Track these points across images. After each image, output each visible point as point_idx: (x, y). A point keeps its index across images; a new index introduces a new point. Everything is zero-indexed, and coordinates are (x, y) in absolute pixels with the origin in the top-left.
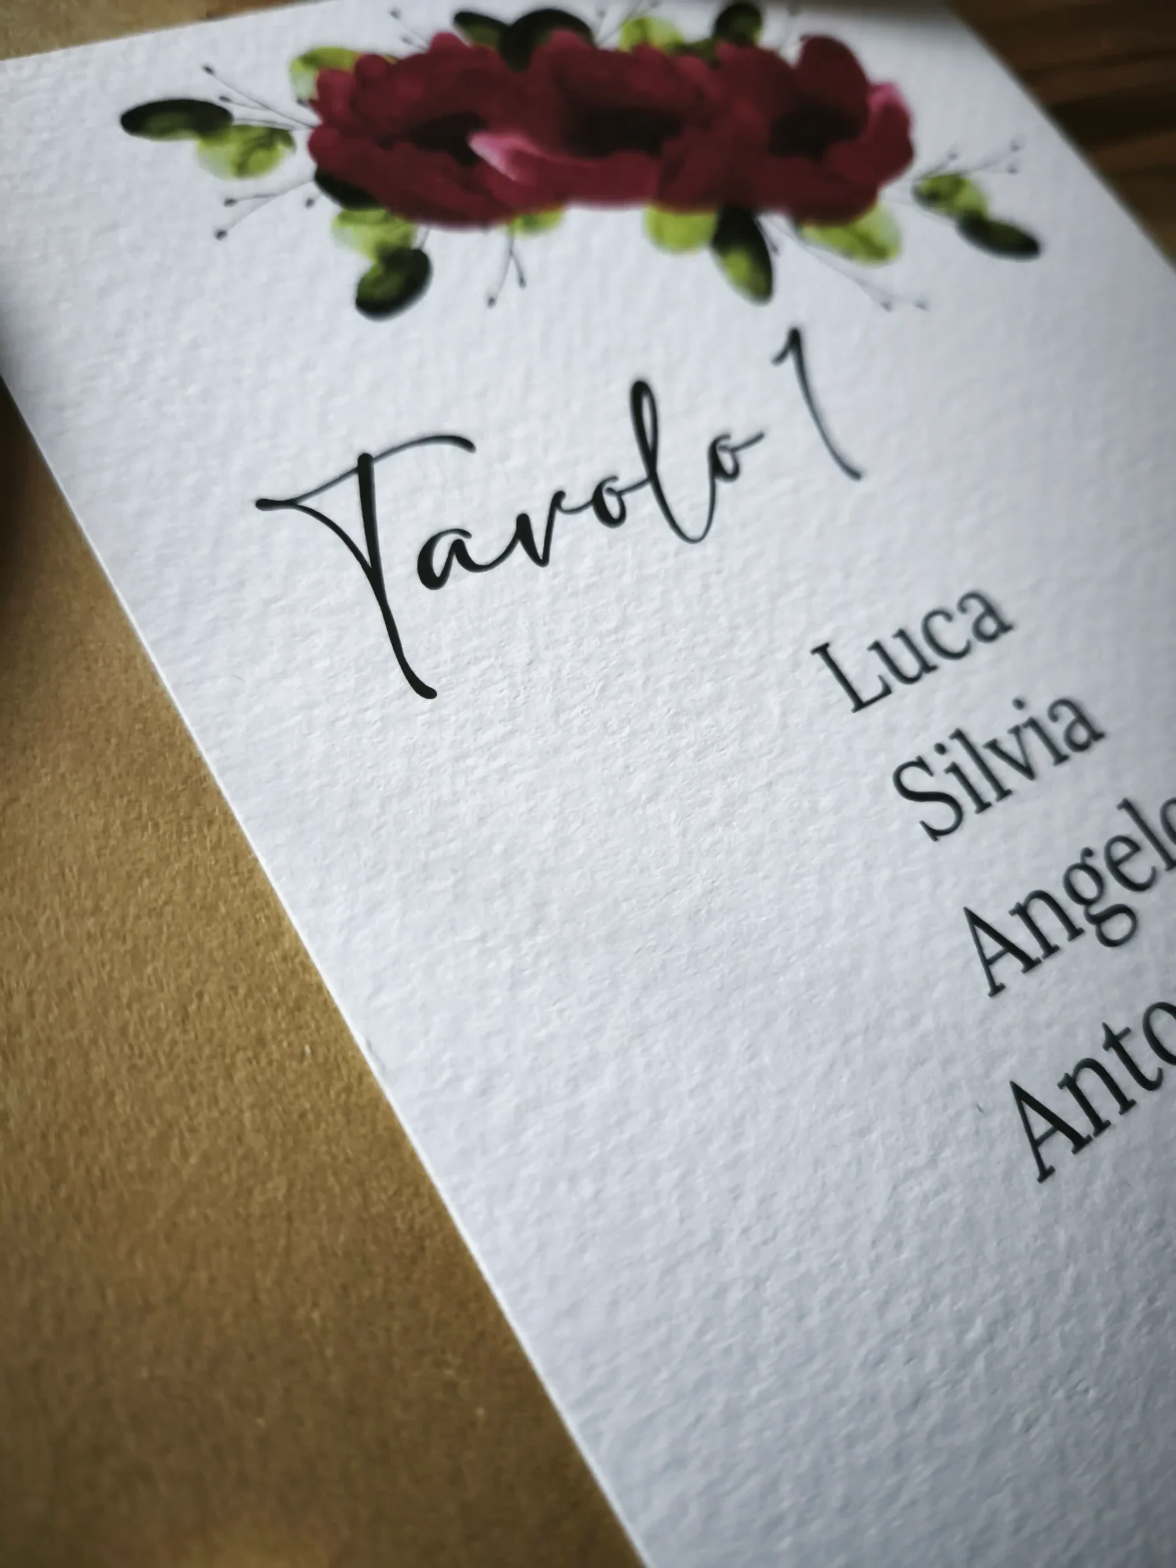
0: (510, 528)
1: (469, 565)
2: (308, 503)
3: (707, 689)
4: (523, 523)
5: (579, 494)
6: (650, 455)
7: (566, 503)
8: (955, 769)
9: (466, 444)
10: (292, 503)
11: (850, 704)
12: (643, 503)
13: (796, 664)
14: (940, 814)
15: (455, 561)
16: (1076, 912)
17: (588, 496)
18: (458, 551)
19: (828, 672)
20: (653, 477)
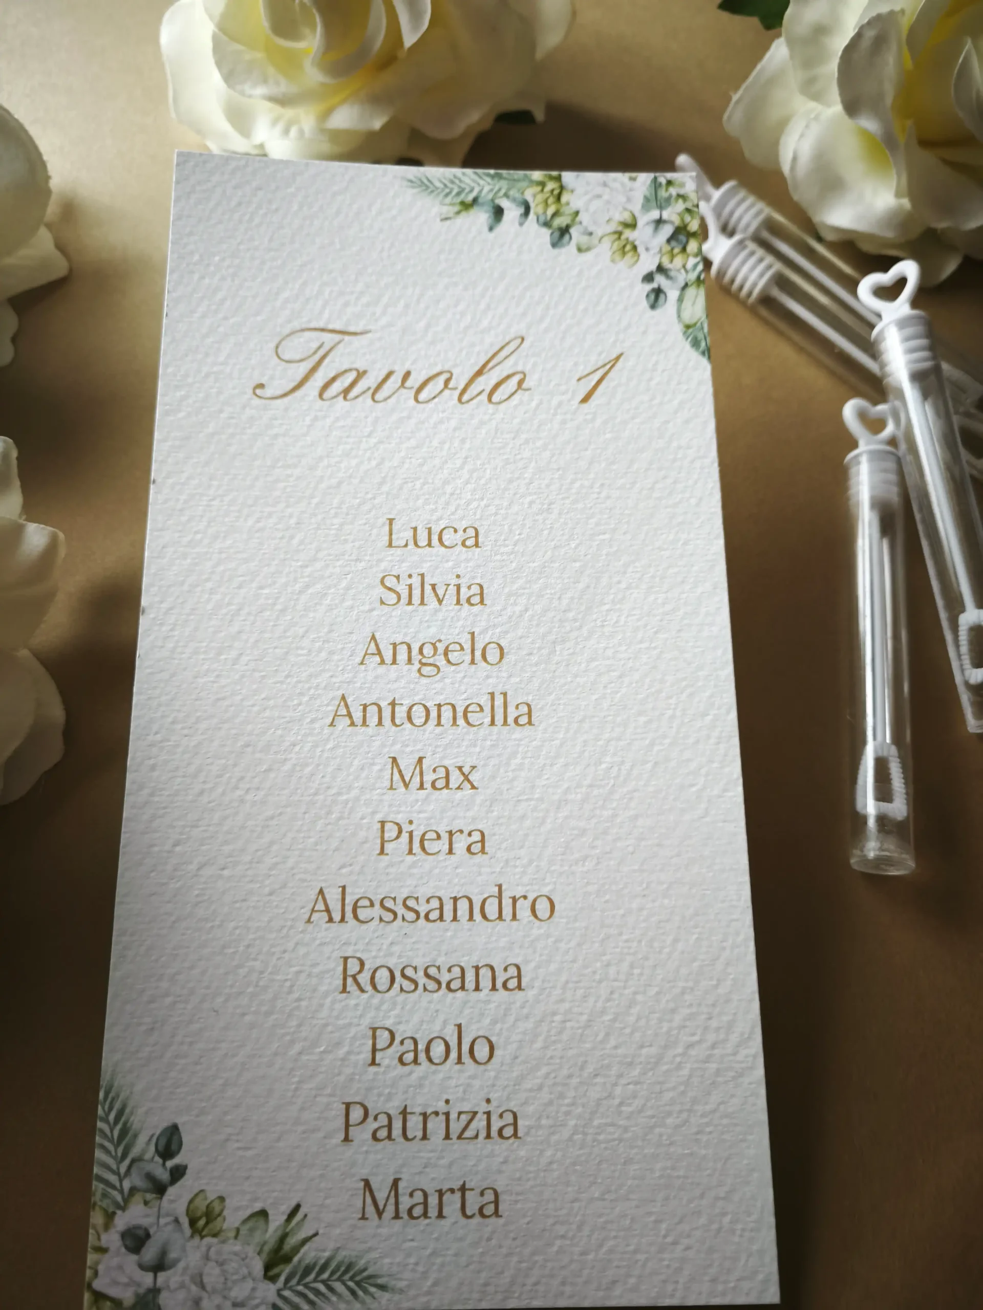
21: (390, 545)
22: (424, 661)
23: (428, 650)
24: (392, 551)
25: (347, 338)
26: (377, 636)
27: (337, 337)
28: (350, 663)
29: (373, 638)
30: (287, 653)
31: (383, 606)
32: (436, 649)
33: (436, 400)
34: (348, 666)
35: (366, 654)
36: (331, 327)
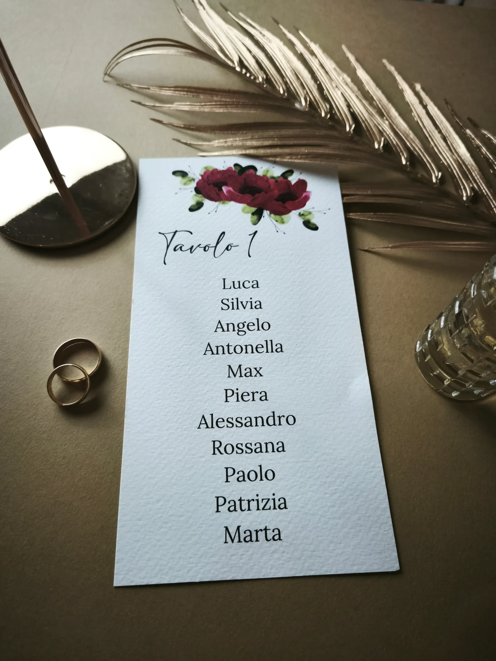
0: (190, 247)
1: (181, 250)
2: (165, 235)
3: (203, 278)
4: (192, 247)
5: (203, 245)
6: (218, 243)
7: (200, 246)
8: (233, 303)
9: (191, 233)
10: (163, 234)
11: (223, 288)
12: (212, 250)
13: (219, 279)
14: (226, 307)
15: (180, 249)
16: (236, 328)
17: (204, 246)
18: (181, 248)
19: (223, 282)
20: (216, 247)
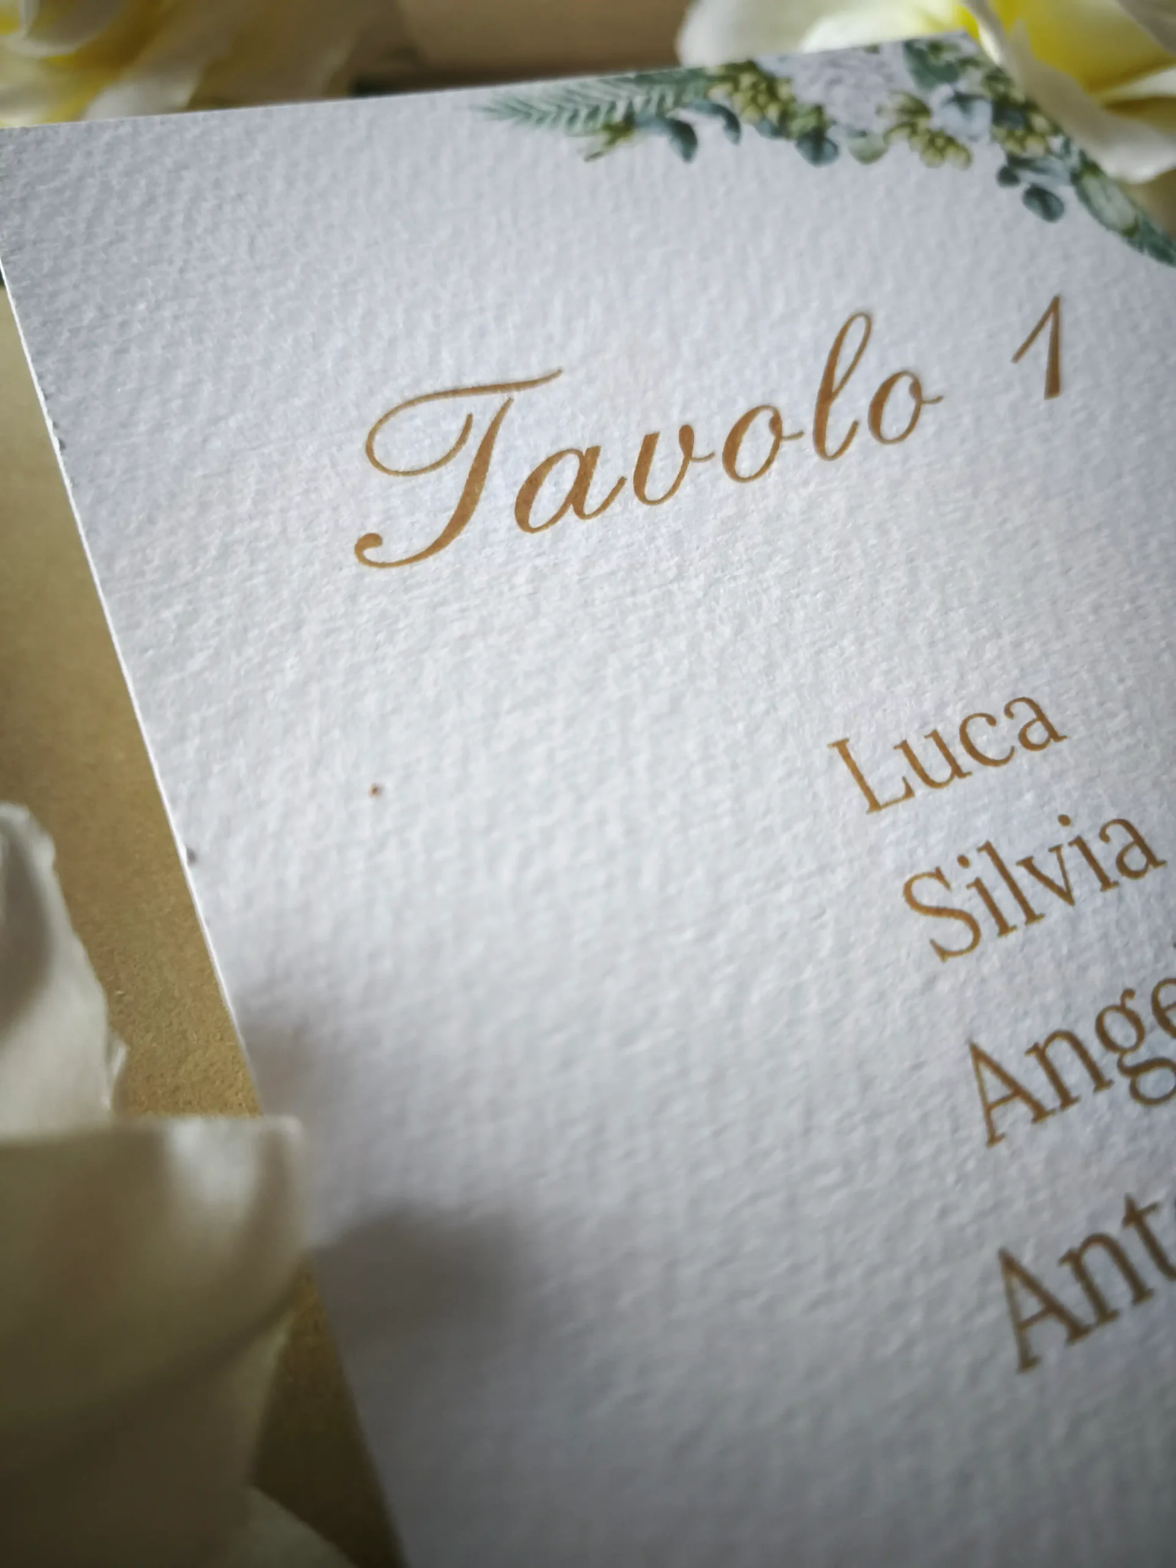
21: (875, 805)
22: (1130, 1060)
23: (1120, 1031)
24: (886, 817)
25: (516, 395)
26: (985, 1044)
27: (497, 400)
28: (965, 1150)
29: (978, 1055)
30: (792, 1203)
31: (952, 961)
32: (1134, 1019)
33: (775, 465)
34: (965, 1160)
35: (988, 1108)
36: (469, 381)
